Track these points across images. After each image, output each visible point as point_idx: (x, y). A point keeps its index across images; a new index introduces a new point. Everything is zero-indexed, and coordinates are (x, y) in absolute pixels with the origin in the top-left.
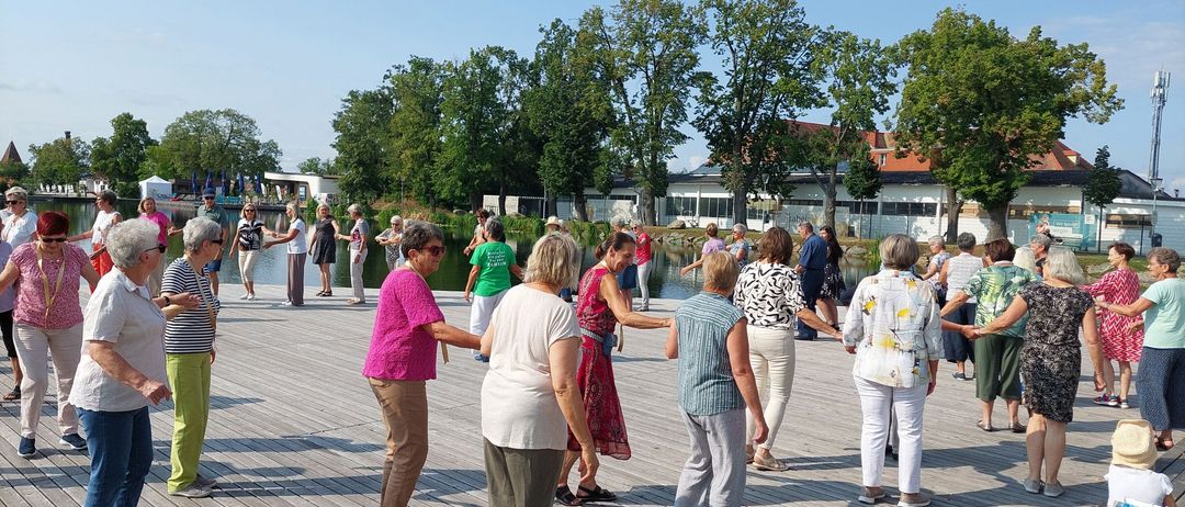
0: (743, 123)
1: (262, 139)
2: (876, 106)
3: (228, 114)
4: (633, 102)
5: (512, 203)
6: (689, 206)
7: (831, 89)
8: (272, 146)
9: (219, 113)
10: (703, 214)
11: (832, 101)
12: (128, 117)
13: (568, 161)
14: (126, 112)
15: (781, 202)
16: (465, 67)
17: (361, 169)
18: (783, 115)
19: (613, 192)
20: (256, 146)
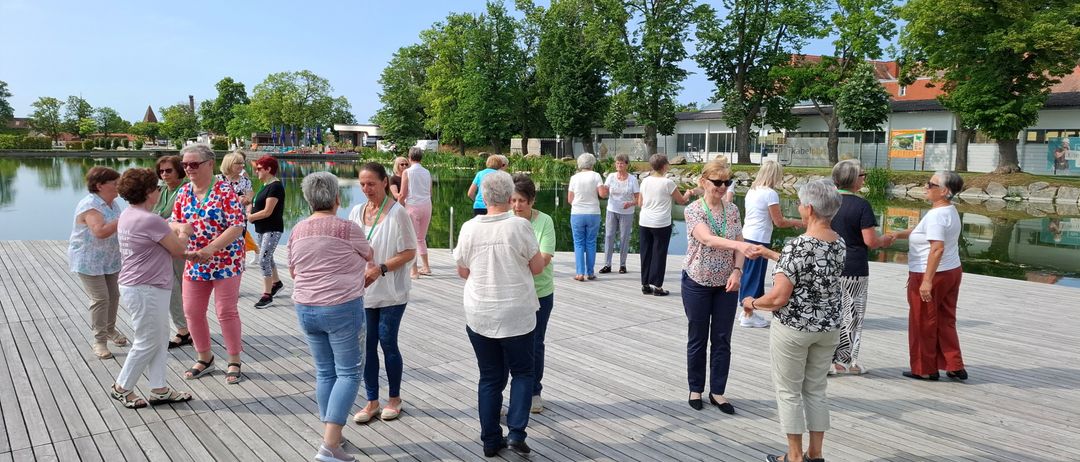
0: (745, 58)
1: (334, 95)
2: (883, 32)
3: (305, 74)
4: (634, 42)
5: (534, 145)
6: (698, 142)
7: (834, 17)
8: (343, 102)
9: (297, 73)
10: (712, 149)
11: (835, 29)
12: (229, 80)
13: (574, 103)
14: (227, 76)
15: (788, 135)
16: (482, 19)
17: (402, 118)
18: (787, 46)
19: (625, 132)
20: (330, 101)
